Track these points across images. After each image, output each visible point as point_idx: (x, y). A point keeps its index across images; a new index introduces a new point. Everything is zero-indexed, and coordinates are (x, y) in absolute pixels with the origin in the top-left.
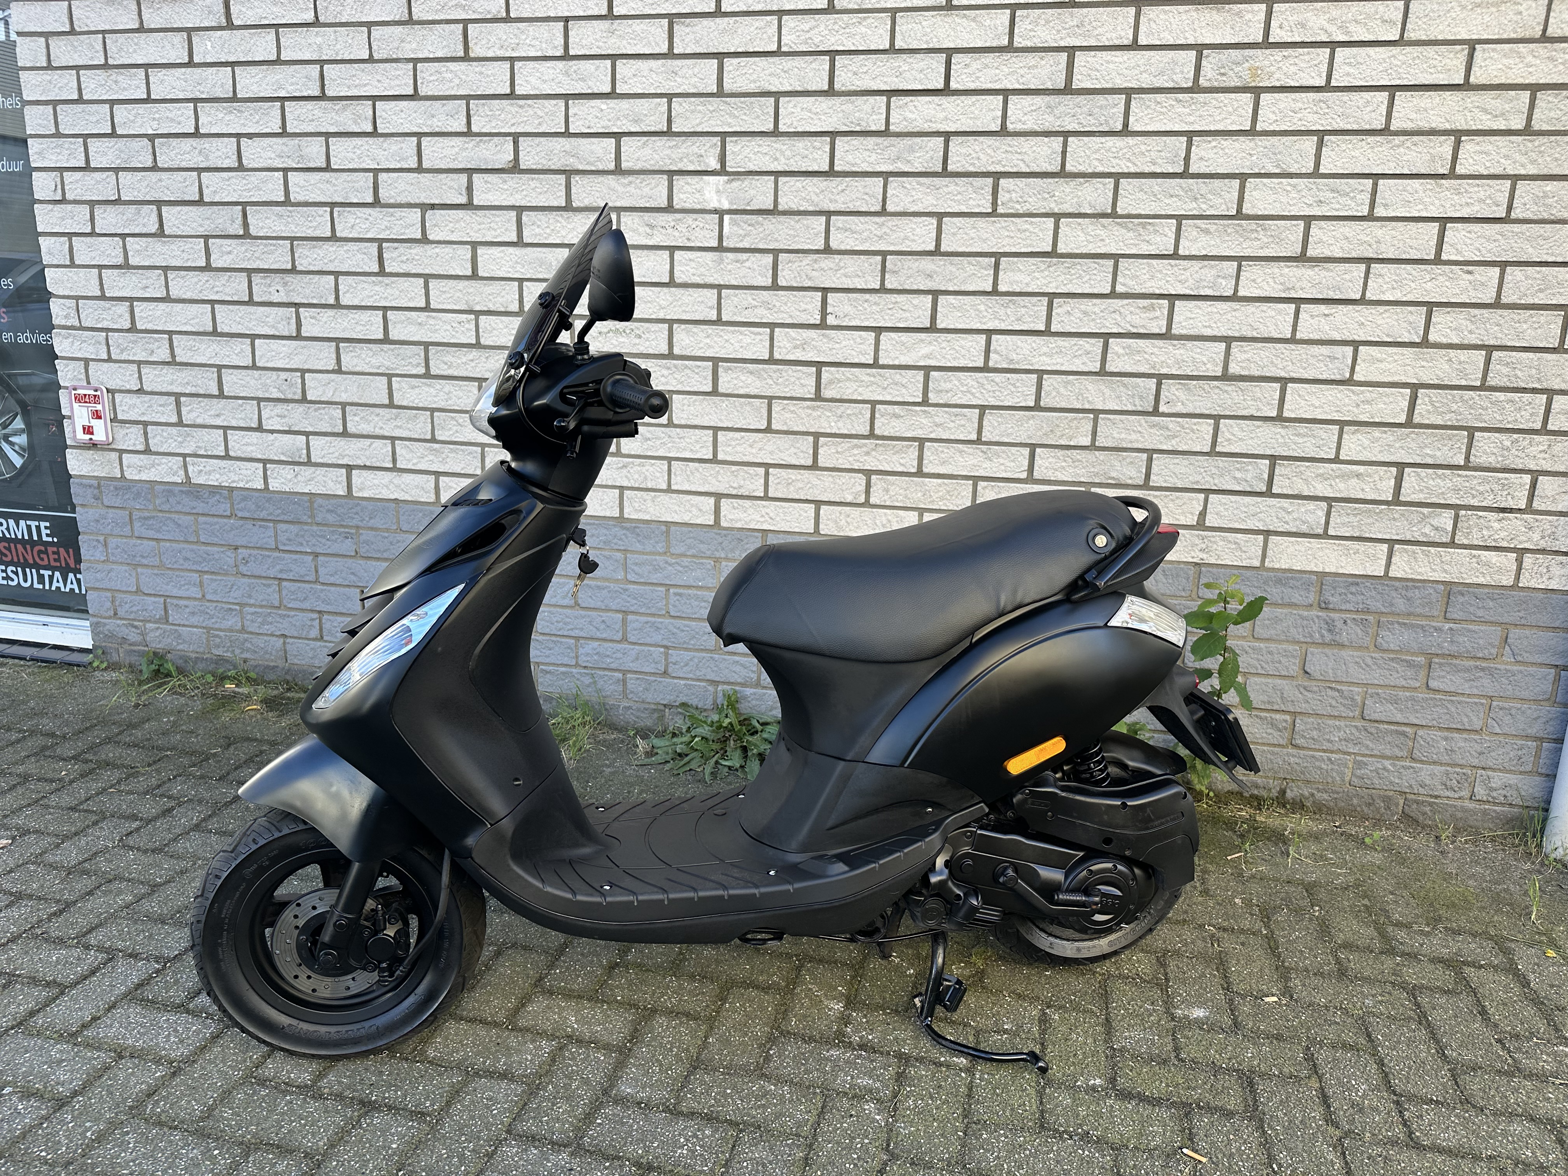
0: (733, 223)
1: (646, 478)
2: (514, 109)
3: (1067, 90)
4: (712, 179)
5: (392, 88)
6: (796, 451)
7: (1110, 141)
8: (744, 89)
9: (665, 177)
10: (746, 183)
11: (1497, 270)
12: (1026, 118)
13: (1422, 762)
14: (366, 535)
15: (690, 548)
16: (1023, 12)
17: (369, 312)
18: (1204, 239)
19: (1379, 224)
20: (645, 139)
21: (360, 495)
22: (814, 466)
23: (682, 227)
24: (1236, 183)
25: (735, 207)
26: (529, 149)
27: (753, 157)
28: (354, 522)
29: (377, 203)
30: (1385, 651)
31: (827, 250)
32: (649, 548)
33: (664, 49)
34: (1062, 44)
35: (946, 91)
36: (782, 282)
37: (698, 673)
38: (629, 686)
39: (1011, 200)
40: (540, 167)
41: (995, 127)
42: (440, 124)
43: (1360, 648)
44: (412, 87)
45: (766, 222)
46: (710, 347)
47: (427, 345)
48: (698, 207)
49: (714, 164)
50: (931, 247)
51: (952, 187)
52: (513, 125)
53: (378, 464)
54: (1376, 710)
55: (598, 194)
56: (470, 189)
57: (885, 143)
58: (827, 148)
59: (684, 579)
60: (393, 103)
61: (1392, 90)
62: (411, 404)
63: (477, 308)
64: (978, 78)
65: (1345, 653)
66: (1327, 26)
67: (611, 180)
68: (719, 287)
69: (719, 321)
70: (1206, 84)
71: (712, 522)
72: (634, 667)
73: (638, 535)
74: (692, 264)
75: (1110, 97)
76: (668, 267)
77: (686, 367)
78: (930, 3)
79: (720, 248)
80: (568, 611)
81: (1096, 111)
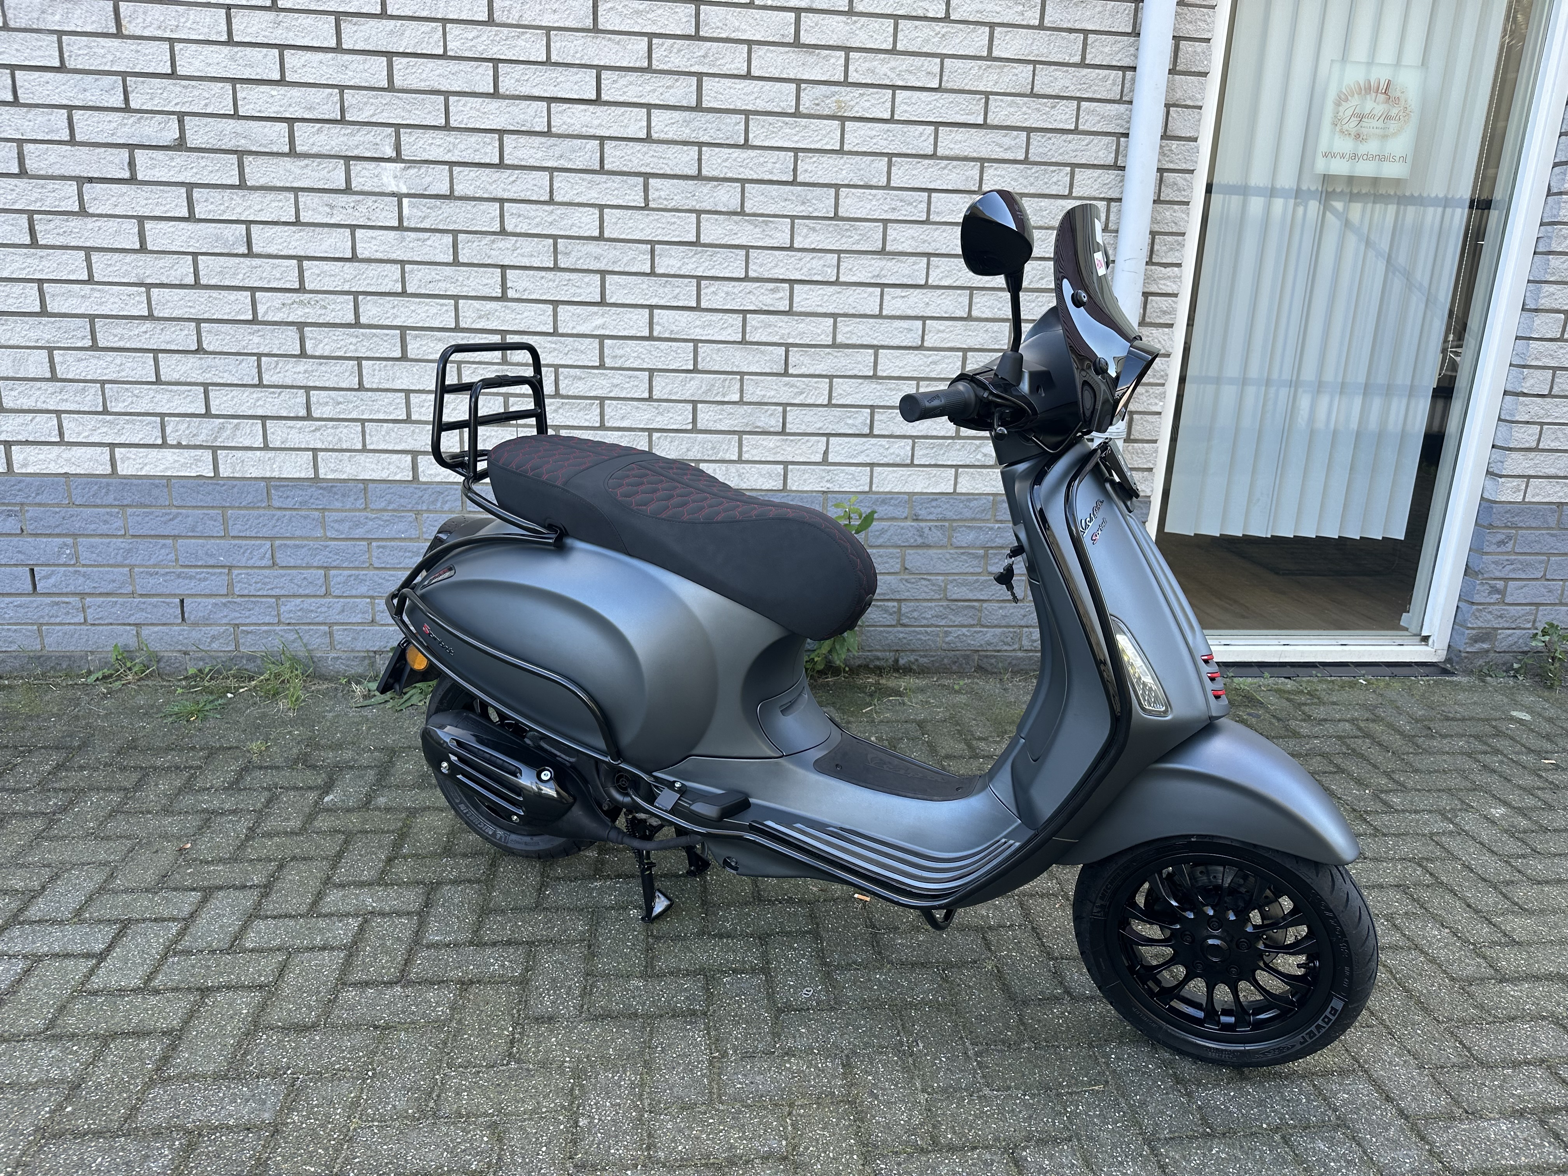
0: (411, 205)
1: (340, 440)
2: (178, 89)
3: (698, 108)
4: (388, 165)
5: (34, 58)
7: (736, 153)
8: (414, 87)
9: (342, 162)
10: (423, 170)
12: (666, 129)
13: (987, 627)
14: (31, 512)
15: (390, 503)
16: (661, 41)
17: (22, 285)
18: (812, 234)
19: (934, 227)
20: (319, 125)
21: (24, 471)
23: (362, 208)
24: (832, 191)
25: (413, 191)
26: (196, 129)
27: (428, 148)
28: (18, 500)
29: (23, 173)
30: (957, 548)
31: (503, 232)
32: (347, 506)
33: (333, 43)
34: (693, 70)
35: (598, 101)
36: (462, 259)
38: (337, 637)
40: (208, 146)
41: (643, 135)
42: (94, 98)
43: (942, 547)
44: (58, 60)
45: (444, 206)
46: (396, 317)
47: (92, 318)
48: (377, 190)
49: (390, 152)
50: (596, 233)
51: (610, 184)
52: (176, 104)
53: (43, 439)
54: (956, 592)
55: (273, 175)
56: (132, 164)
57: (549, 143)
58: (497, 145)
59: (387, 532)
60: (37, 74)
61: (937, 124)
62: (77, 377)
63: (149, 281)
64: (625, 93)
65: (931, 552)
66: (889, 73)
67: (287, 162)
68: (403, 263)
69: (404, 293)
70: (805, 111)
71: (410, 478)
72: (341, 618)
73: (335, 493)
74: (374, 242)
75: (733, 116)
76: (350, 243)
77: (374, 335)
78: (580, 26)
79: (400, 228)
80: (267, 572)
81: (723, 127)
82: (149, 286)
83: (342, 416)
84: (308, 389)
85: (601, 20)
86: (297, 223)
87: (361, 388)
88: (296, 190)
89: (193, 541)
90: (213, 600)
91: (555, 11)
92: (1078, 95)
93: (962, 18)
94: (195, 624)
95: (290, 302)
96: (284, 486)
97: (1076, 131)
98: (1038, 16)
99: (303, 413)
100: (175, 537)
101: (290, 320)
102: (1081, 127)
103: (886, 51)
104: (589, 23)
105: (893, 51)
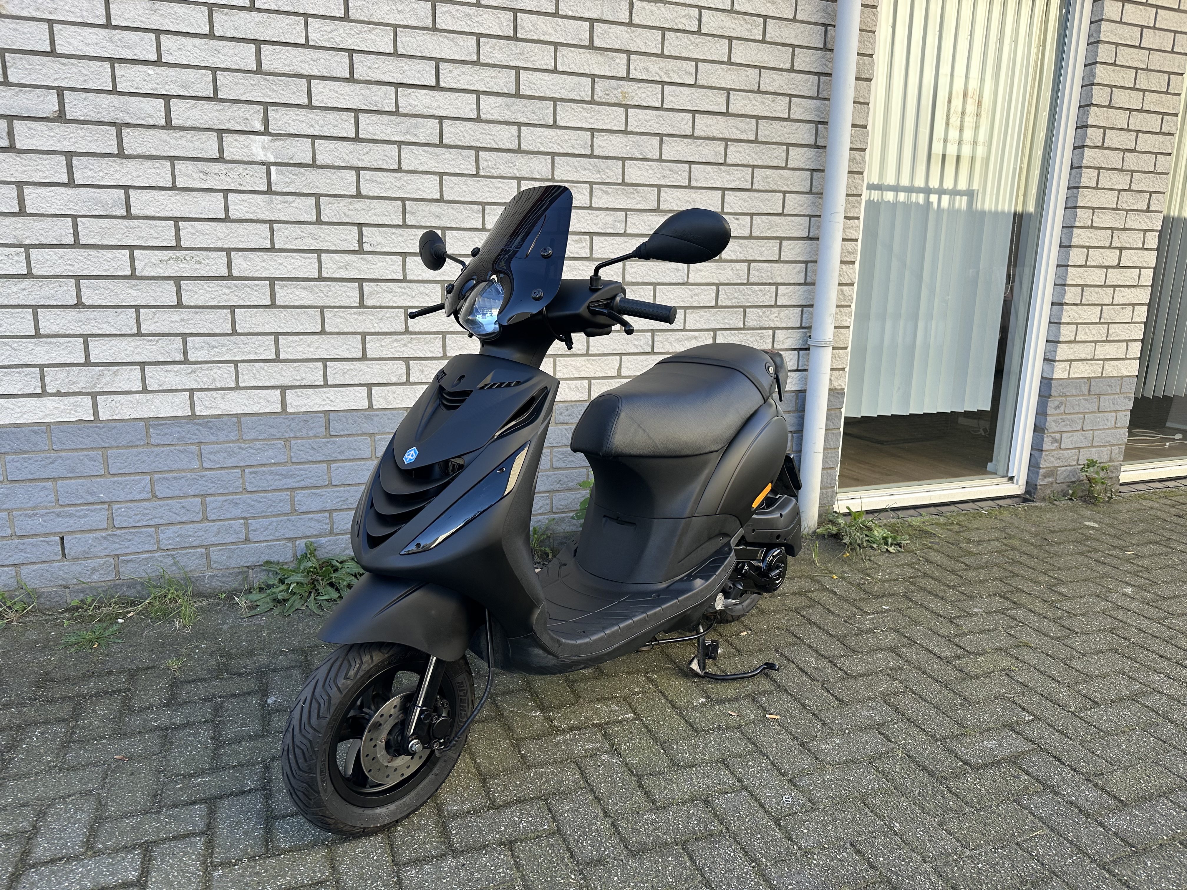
0: (278, 172)
1: (215, 380)
2: (57, 66)
3: (517, 95)
4: (257, 137)
6: (348, 347)
7: (547, 131)
8: (280, 70)
10: (288, 142)
11: (749, 217)
12: (493, 111)
15: (261, 433)
16: (486, 40)
18: (605, 197)
20: (194, 102)
22: (364, 358)
23: (233, 174)
24: (620, 163)
25: (280, 160)
26: (76, 102)
27: (292, 123)
31: (359, 195)
32: (221, 439)
33: (206, 30)
34: (512, 64)
35: (437, 87)
36: (324, 219)
37: (277, 534)
38: (213, 558)
39: (488, 166)
40: (88, 118)
41: (473, 115)
45: (307, 173)
46: (266, 269)
48: (247, 159)
49: (258, 126)
50: (437, 196)
51: (448, 155)
52: (57, 79)
55: (150, 145)
57: (397, 121)
58: (353, 121)
59: (258, 459)
61: (694, 112)
63: (27, 242)
64: (459, 81)
66: (659, 72)
67: (162, 134)
68: (271, 222)
69: (272, 249)
70: (598, 100)
71: (279, 410)
72: (216, 540)
73: (211, 428)
74: (246, 204)
75: (543, 102)
76: (223, 206)
77: (246, 286)
78: (420, 25)
79: (269, 192)
80: (146, 504)
81: (536, 110)
82: (27, 247)
83: (216, 359)
84: (184, 336)
85: (438, 20)
86: (174, 188)
87: (234, 332)
88: (172, 159)
89: (73, 481)
90: (93, 535)
91: (400, 12)
92: (789, 92)
93: (710, 32)
94: (76, 559)
95: (166, 258)
96: (161, 425)
97: (788, 119)
98: (761, 33)
99: (180, 357)
100: (55, 479)
101: (166, 274)
102: (792, 116)
103: (656, 55)
104: (429, 23)
105: (661, 55)
